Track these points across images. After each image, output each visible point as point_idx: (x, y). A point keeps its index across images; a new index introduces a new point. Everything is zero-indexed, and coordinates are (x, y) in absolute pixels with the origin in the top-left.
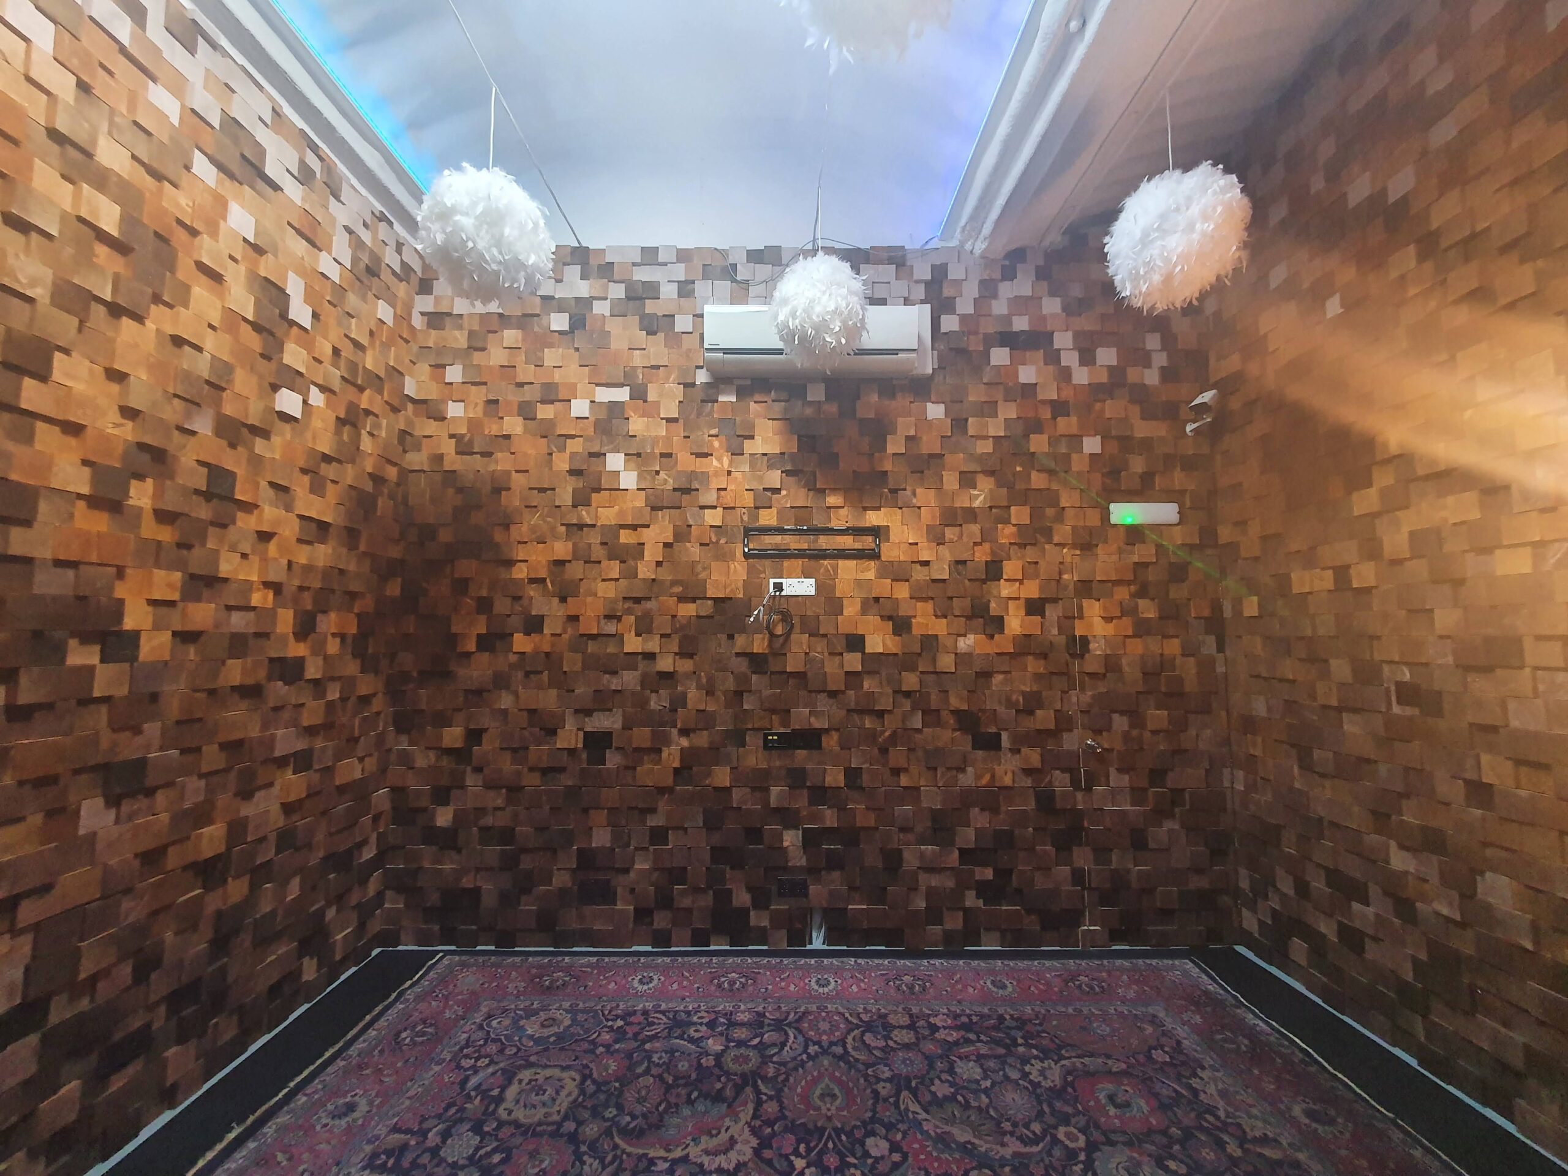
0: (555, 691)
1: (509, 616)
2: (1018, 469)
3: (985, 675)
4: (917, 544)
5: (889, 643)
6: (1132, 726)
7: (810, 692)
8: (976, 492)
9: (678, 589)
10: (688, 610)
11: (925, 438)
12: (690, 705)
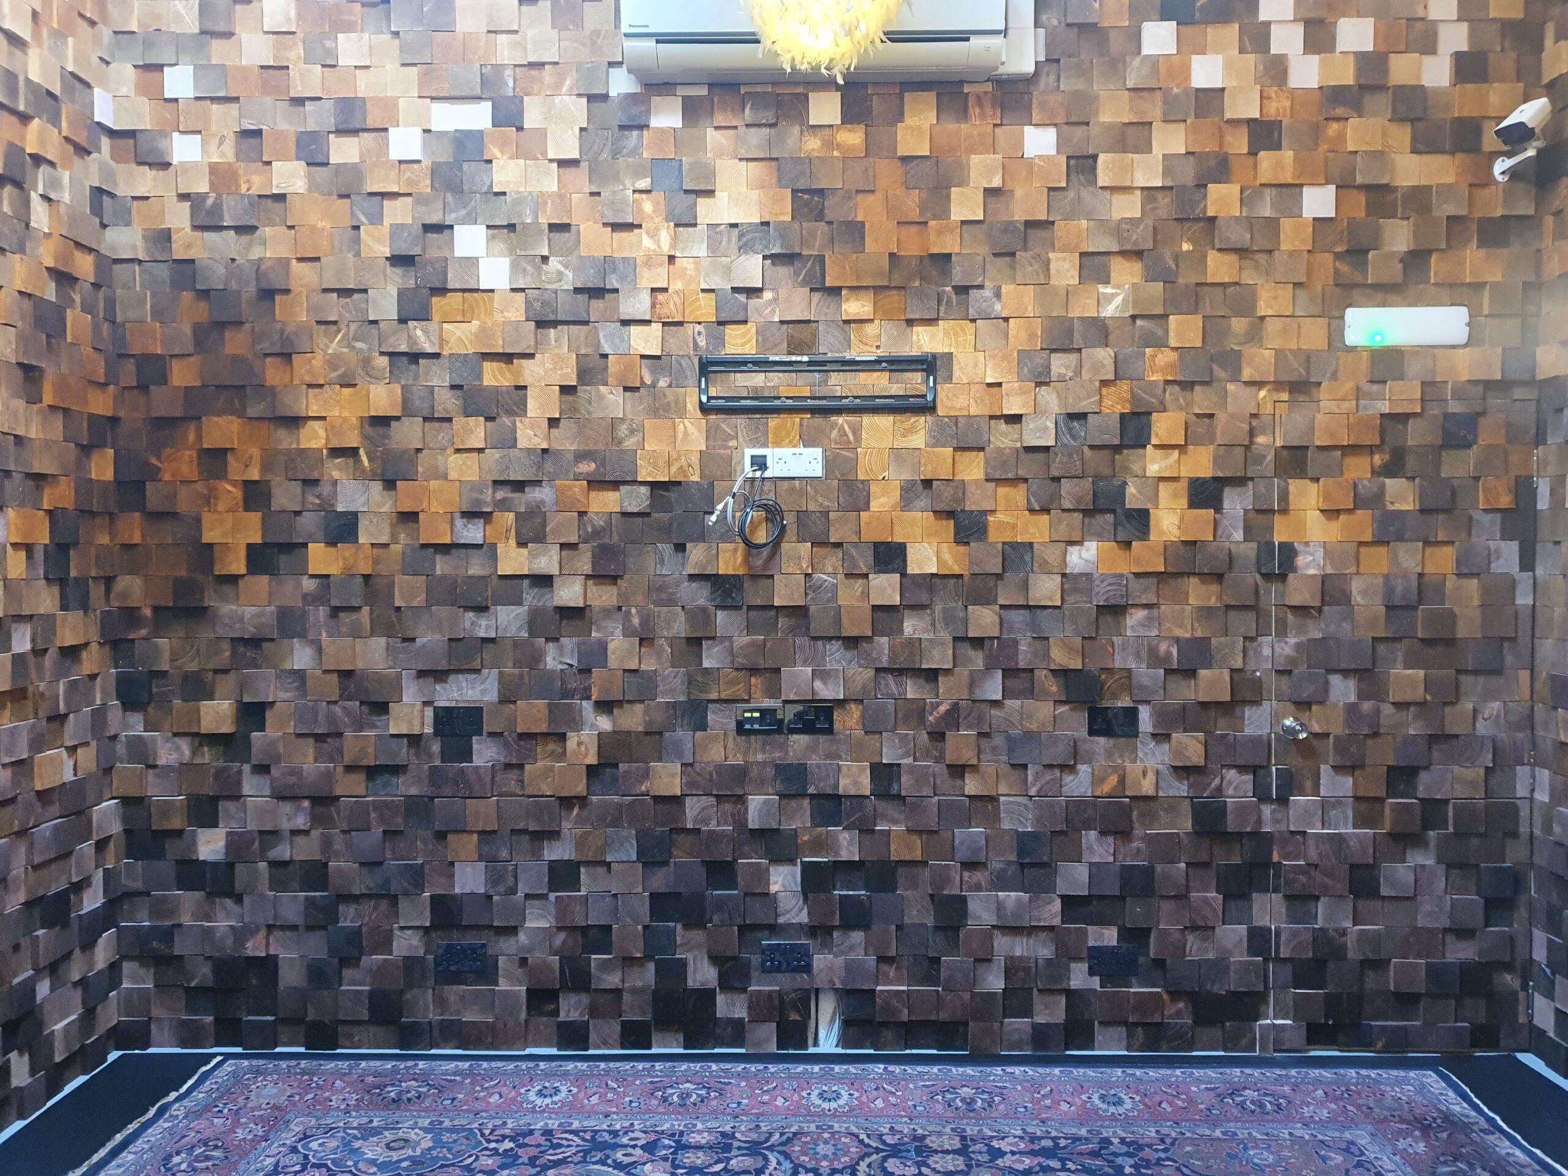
0: (382, 641)
1: (298, 513)
2: (1186, 247)
3: (1114, 611)
4: (999, 385)
5: (947, 556)
6: (1362, 695)
7: (814, 638)
8: (1108, 290)
9: (587, 467)
10: (606, 503)
11: (1019, 193)
12: (613, 661)
